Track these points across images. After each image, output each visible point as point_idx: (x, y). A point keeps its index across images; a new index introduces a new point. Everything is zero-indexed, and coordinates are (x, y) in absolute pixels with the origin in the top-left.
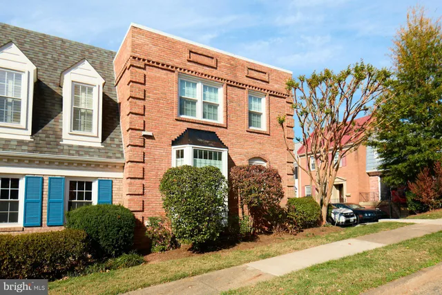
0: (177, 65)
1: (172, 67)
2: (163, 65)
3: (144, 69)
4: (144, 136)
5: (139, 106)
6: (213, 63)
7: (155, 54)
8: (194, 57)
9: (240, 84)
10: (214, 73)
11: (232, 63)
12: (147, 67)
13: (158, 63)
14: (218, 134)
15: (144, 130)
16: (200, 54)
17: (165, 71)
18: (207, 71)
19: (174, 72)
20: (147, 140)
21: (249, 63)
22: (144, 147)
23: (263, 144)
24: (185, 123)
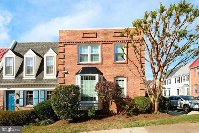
0: (77, 41)
1: (75, 42)
2: (71, 43)
3: (64, 46)
4: (64, 73)
5: (62, 61)
6: (94, 35)
7: (68, 39)
8: (85, 35)
9: (109, 42)
10: (95, 40)
11: (105, 32)
12: (65, 45)
13: (69, 43)
14: (97, 67)
15: (64, 71)
16: (88, 33)
17: (72, 45)
18: (92, 40)
19: (76, 44)
20: (65, 75)
21: (115, 30)
22: (64, 77)
23: (124, 69)
24: (81, 65)
